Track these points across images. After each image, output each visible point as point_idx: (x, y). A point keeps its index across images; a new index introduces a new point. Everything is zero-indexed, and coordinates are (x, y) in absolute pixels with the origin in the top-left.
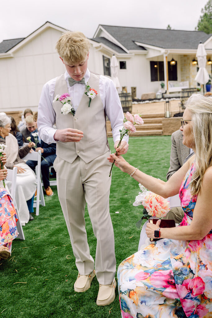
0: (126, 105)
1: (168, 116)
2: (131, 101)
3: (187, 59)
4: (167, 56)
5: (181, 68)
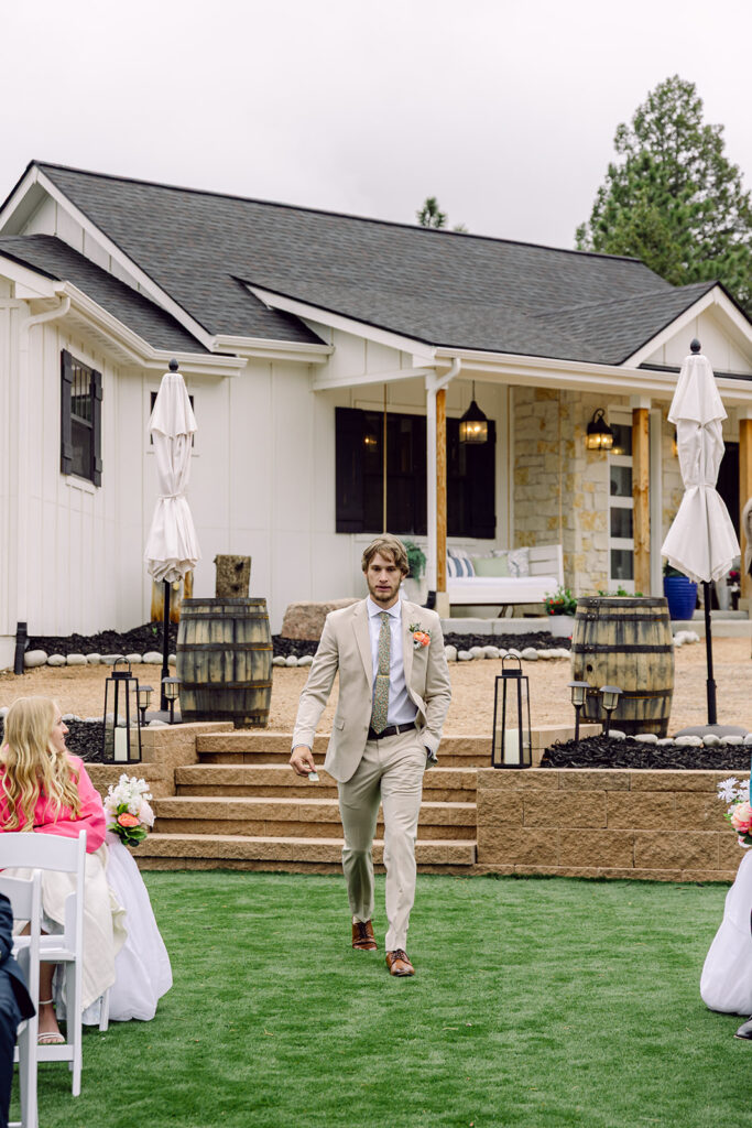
0: (235, 675)
1: (512, 756)
2: (266, 645)
3: (560, 415)
4: (446, 388)
5: (517, 462)
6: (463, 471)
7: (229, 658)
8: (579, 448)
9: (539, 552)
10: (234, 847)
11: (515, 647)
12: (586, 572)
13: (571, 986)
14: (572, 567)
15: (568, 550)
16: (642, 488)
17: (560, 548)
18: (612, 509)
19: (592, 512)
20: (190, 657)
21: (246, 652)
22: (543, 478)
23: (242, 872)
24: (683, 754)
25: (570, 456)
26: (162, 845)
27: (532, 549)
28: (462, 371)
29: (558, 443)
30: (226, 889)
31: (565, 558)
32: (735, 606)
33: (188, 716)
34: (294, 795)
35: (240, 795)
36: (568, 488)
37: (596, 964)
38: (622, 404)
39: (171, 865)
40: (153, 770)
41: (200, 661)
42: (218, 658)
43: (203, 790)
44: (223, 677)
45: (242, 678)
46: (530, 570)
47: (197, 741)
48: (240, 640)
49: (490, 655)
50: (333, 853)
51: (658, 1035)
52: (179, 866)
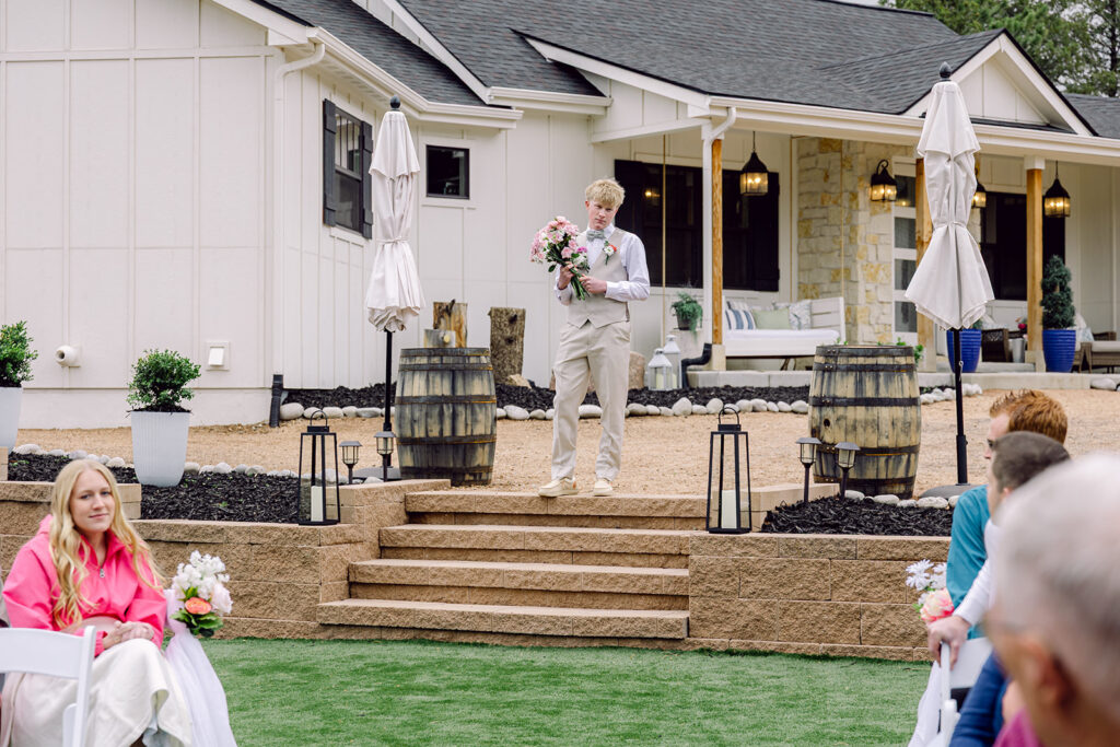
0: (454, 429)
2: (488, 398)
3: (842, 166)
4: (722, 137)
5: (800, 214)
6: (746, 224)
7: (448, 411)
8: (862, 200)
9: (821, 305)
10: (430, 616)
11: (785, 400)
12: (870, 325)
14: (855, 320)
15: (851, 302)
16: (925, 239)
17: (841, 300)
18: (896, 260)
19: (876, 264)
20: (407, 410)
21: (466, 405)
22: (827, 230)
23: (439, 643)
24: (923, 517)
25: (853, 210)
26: (356, 613)
27: (814, 301)
28: (738, 120)
29: (841, 193)
30: (411, 663)
31: (848, 311)
32: (1023, 358)
33: (407, 472)
34: (503, 559)
35: (446, 559)
36: (852, 240)
38: (907, 154)
39: (366, 634)
40: (352, 531)
41: (417, 415)
42: (436, 411)
43: (409, 553)
44: (441, 431)
45: (461, 432)
46: (812, 322)
47: (406, 500)
48: (460, 392)
49: (758, 408)
50: (535, 624)
52: (374, 636)
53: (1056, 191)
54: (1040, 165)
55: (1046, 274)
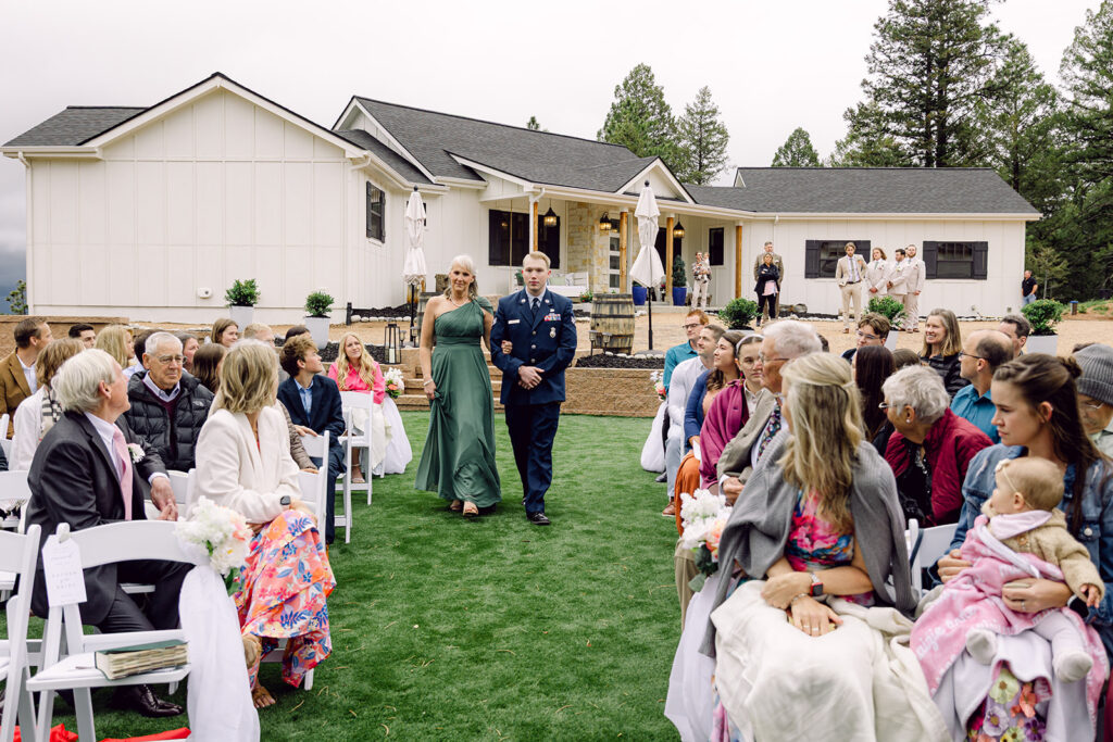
3: (588, 214)
4: (538, 201)
5: (569, 235)
6: (545, 239)
8: (596, 230)
9: (578, 275)
12: (599, 284)
13: (585, 460)
14: (593, 281)
15: (591, 274)
16: (624, 247)
17: (587, 273)
18: (610, 256)
19: (602, 257)
22: (581, 242)
24: (638, 362)
25: (592, 234)
26: (410, 400)
27: (575, 273)
28: (546, 194)
29: (587, 226)
31: (590, 278)
32: (663, 300)
36: (592, 247)
37: (597, 451)
38: (615, 210)
39: (414, 408)
40: (406, 367)
46: (574, 282)
51: (621, 480)
52: (417, 409)
53: (678, 227)
54: (673, 216)
55: (674, 263)
